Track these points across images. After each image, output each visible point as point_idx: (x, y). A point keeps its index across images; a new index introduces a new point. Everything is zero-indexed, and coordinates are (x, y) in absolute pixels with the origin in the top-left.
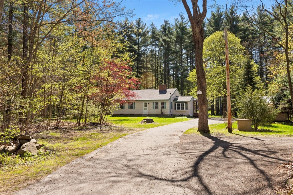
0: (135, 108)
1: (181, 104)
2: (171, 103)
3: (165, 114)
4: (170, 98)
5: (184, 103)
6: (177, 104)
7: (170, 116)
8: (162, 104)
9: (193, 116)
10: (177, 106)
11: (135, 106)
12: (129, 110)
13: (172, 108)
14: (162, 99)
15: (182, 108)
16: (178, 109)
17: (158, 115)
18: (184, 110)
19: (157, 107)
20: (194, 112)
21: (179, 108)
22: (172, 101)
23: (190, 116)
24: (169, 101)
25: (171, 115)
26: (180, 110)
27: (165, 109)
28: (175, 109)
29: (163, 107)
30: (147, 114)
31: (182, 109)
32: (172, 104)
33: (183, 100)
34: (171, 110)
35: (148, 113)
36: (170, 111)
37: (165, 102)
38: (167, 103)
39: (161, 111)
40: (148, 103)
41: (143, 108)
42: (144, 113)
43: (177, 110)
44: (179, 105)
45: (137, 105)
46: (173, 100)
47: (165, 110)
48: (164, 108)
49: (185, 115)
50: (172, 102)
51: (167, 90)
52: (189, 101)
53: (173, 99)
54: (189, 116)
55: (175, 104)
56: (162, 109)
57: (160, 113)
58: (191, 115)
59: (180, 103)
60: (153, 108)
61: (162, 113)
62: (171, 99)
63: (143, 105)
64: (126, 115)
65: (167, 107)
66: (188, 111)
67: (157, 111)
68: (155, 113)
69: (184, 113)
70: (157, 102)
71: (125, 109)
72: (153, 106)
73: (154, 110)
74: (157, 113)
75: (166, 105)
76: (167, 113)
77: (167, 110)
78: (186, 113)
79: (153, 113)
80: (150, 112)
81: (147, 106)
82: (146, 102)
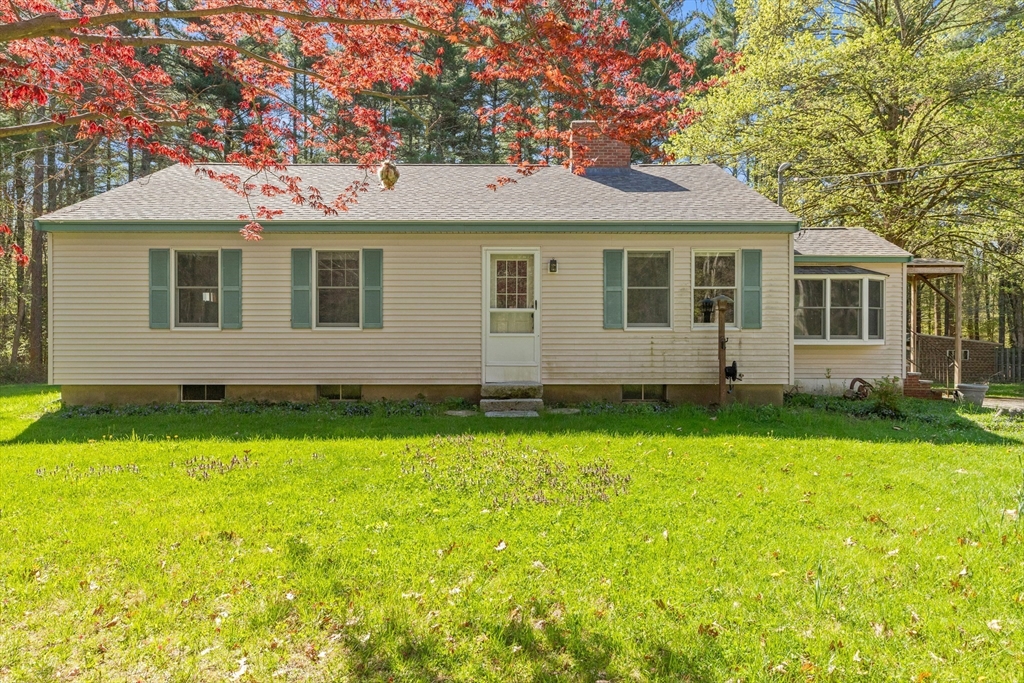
0: (375, 321)
1: (833, 284)
5: (866, 279)
11: (377, 298)
12: (302, 334)
17: (653, 392)
18: (865, 340)
19: (648, 305)
24: (791, 244)
26: (828, 341)
27: (753, 323)
30: (537, 378)
31: (835, 331)
35: (549, 367)
37: (753, 257)
38: (768, 267)
39: (720, 342)
40: (552, 264)
41: (487, 310)
42: (490, 375)
45: (402, 284)
47: (752, 334)
52: (907, 259)
60: (611, 321)
63: (483, 279)
64: (264, 391)
65: (767, 308)
66: (885, 348)
67: (655, 347)
68: (635, 370)
69: (852, 366)
70: (655, 253)
71: (243, 330)
72: (610, 289)
73: (617, 334)
74: (650, 370)
75: (756, 289)
76: (777, 364)
77: (766, 341)
78: (870, 366)
79: (606, 376)
80: (574, 365)
81: (537, 297)
82: (514, 249)
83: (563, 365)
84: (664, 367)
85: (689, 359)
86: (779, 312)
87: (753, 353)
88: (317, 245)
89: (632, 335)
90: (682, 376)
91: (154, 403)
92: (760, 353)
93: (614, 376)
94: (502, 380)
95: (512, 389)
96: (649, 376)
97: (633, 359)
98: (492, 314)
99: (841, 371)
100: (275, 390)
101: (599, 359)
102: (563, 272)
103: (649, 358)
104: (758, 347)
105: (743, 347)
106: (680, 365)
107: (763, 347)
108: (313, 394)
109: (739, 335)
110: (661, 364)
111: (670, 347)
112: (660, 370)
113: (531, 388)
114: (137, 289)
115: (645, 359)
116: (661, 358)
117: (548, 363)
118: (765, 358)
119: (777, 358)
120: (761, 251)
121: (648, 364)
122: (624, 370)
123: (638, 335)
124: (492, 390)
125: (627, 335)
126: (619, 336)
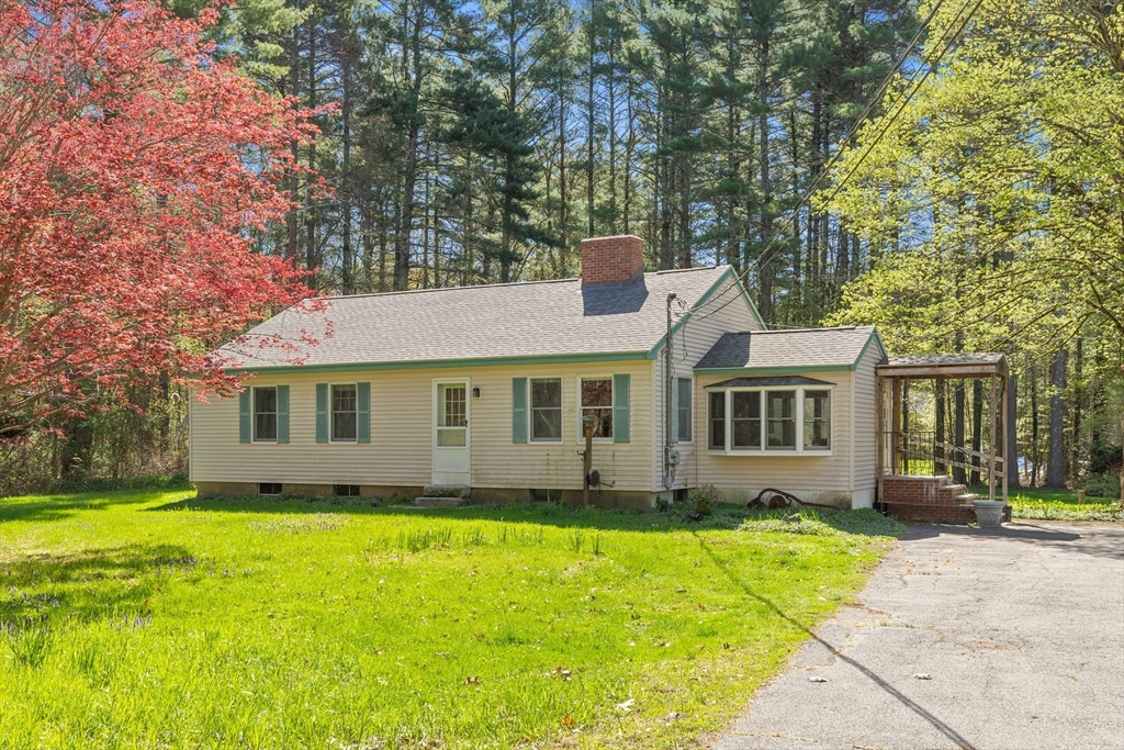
0: (366, 437)
1: (771, 395)
2: (675, 384)
3: (622, 485)
4: (668, 338)
5: (800, 390)
6: (729, 392)
7: (663, 506)
8: (595, 393)
9: (876, 505)
10: (736, 412)
11: (366, 418)
12: (323, 447)
13: (685, 434)
14: (596, 350)
15: (779, 434)
16: (739, 442)
17: (556, 495)
18: (800, 451)
19: (546, 426)
20: (880, 467)
21: (746, 437)
22: (683, 369)
23: (855, 506)
24: (657, 366)
25: (681, 494)
26: (763, 452)
27: (624, 437)
28: (717, 440)
29: (602, 425)
30: (467, 481)
31: (772, 443)
32: (685, 400)
33: (786, 363)
34: (681, 448)
35: (475, 474)
36: (669, 464)
37: (624, 380)
38: (635, 389)
39: (587, 456)
40: (477, 392)
41: (435, 428)
42: (438, 481)
43: (729, 451)
44: (747, 403)
45: (382, 408)
46: (700, 365)
47: (623, 447)
48: (606, 432)
49: (803, 495)
50: (684, 381)
51: (652, 281)
52: (850, 368)
53: (696, 356)
54: (836, 512)
55: (717, 401)
56: (596, 441)
57: (573, 479)
58: (862, 500)
59: (763, 390)
60: (518, 436)
61: (592, 478)
62: (677, 352)
63: (434, 404)
65: (635, 425)
66: (832, 459)
67: (550, 458)
68: (536, 477)
69: (799, 478)
70: (548, 379)
72: (517, 410)
73: (523, 447)
74: (546, 477)
75: (625, 408)
76: (642, 473)
77: (634, 453)
78: (818, 478)
79: (516, 482)
80: (493, 472)
81: (467, 418)
82: (453, 380)
83: (485, 472)
84: (557, 475)
85: (575, 468)
86: (644, 428)
87: (624, 463)
88: (333, 380)
89: (533, 448)
90: (568, 482)
92: (630, 463)
93: (521, 482)
94: (445, 483)
95: (442, 490)
96: (546, 482)
97: (535, 467)
98: (439, 431)
99: (789, 482)
101: (511, 467)
102: (486, 397)
103: (546, 467)
104: (627, 458)
105: (616, 458)
106: (568, 473)
107: (632, 458)
108: (331, 491)
109: (613, 448)
110: (554, 472)
111: (561, 458)
112: (554, 477)
113: (455, 490)
115: (542, 467)
116: (554, 467)
117: (476, 470)
118: (633, 468)
119: (643, 468)
120: (629, 375)
121: (544, 472)
122: (528, 477)
123: (538, 448)
124: (430, 491)
125: (529, 448)
126: (524, 448)
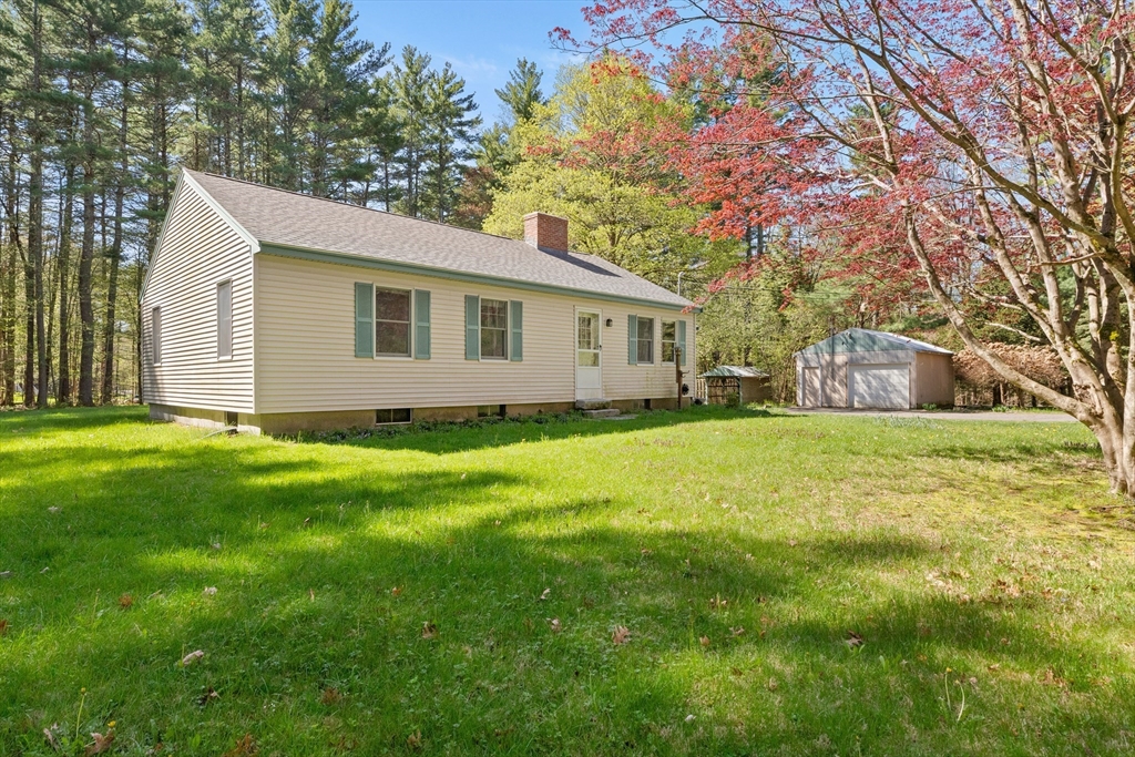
64: (442, 412)
71: (431, 361)
91: (354, 427)
100: (450, 411)
114: (342, 319)
